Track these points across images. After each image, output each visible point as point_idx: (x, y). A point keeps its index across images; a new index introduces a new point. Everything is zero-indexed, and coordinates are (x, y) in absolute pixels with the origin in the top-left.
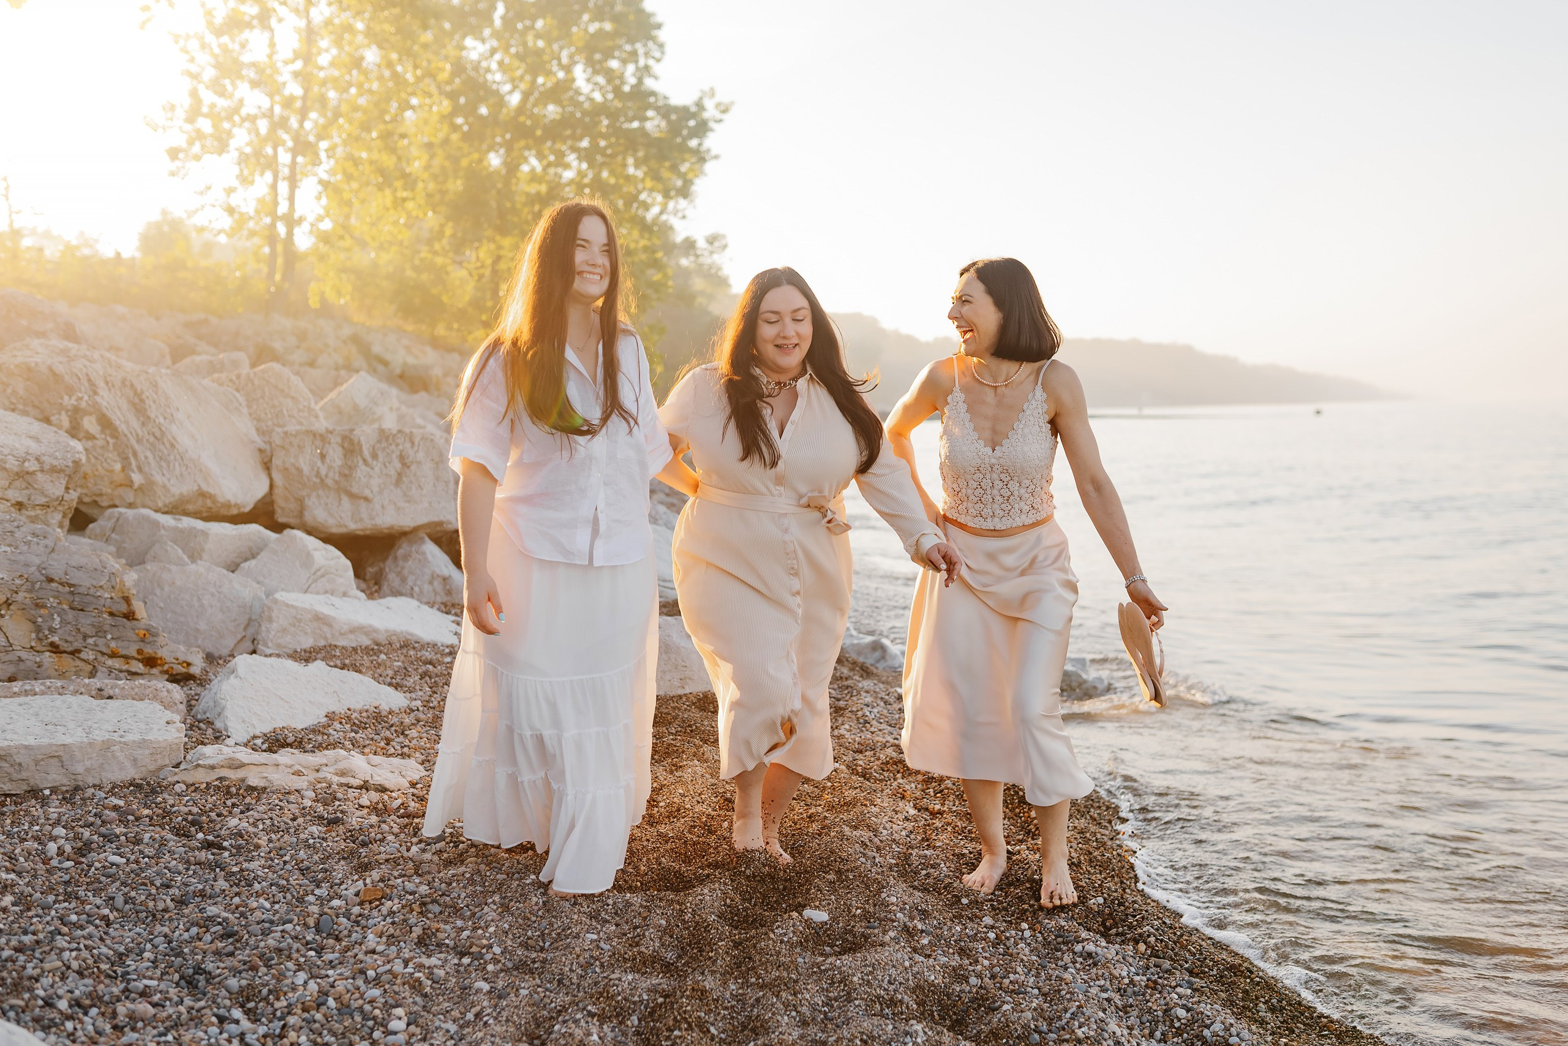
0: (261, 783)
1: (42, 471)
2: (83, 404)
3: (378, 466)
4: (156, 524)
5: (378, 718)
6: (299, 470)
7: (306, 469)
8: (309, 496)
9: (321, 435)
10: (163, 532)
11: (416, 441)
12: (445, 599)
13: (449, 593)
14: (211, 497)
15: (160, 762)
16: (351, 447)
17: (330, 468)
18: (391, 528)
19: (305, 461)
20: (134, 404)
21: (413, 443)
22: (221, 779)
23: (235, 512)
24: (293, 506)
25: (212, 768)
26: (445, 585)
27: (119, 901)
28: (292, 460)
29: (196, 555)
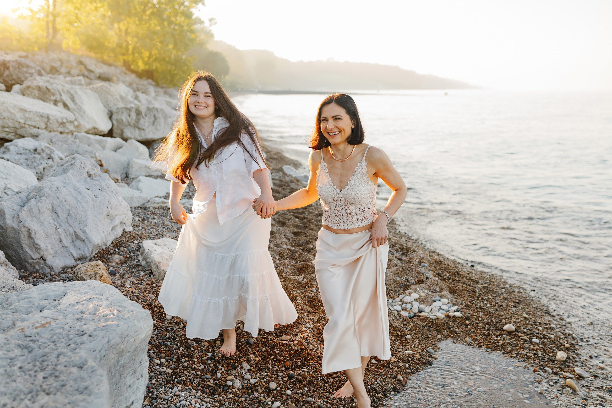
1: (68, 122)
2: (58, 99)
3: (147, 119)
4: (89, 138)
6: (122, 120)
7: (124, 120)
8: (125, 128)
9: (129, 109)
10: (91, 140)
11: (159, 110)
14: (97, 128)
15: (144, 202)
16: (138, 113)
17: (132, 119)
18: (151, 139)
19: (124, 117)
20: (71, 99)
22: (161, 206)
23: (102, 133)
24: (119, 131)
25: (158, 203)
28: (120, 117)
29: (104, 147)
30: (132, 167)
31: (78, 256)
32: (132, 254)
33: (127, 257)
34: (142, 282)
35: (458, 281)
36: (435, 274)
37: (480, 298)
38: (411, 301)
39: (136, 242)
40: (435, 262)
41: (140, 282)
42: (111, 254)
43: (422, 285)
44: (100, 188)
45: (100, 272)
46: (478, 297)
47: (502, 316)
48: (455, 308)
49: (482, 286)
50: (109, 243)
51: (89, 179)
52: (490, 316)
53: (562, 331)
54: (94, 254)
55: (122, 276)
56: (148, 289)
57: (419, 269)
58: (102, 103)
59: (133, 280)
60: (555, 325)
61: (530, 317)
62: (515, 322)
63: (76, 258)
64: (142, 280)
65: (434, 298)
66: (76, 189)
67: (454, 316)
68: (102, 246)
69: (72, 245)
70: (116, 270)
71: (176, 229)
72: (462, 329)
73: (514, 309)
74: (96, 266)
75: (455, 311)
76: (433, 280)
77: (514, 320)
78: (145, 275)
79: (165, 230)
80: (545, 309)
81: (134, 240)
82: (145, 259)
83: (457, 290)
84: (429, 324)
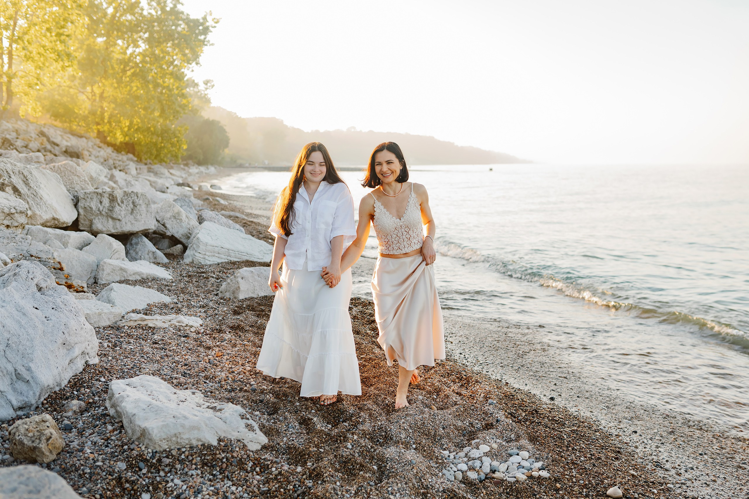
0: (153, 326)
1: (17, 212)
2: (6, 182)
3: (124, 206)
4: (46, 232)
5: (166, 306)
6: (91, 208)
7: (94, 208)
8: (95, 219)
9: (100, 194)
10: (50, 235)
11: (139, 195)
12: (154, 261)
13: (155, 258)
14: (57, 219)
15: (116, 320)
16: (113, 199)
17: (104, 207)
18: (129, 231)
19: (94, 205)
20: (24, 181)
21: (138, 197)
22: (139, 325)
23: (65, 225)
24: (87, 223)
25: (136, 321)
26: (154, 255)
27: (145, 357)
28: (88, 204)
29: (65, 245)
30: (103, 270)
31: (19, 404)
32: (97, 398)
33: (90, 403)
34: (108, 443)
35: (538, 423)
36: (506, 413)
37: (570, 449)
38: (480, 456)
39: (103, 379)
40: (506, 396)
41: (106, 443)
42: (67, 398)
43: (492, 430)
44: (54, 307)
45: (47, 432)
46: (567, 447)
47: (602, 474)
48: (539, 464)
49: (569, 429)
50: (65, 383)
51: (39, 294)
52: (587, 474)
53: (683, 493)
54: (42, 399)
55: (81, 433)
56: (116, 454)
57: (487, 408)
58: (65, 186)
59: (95, 440)
60: (673, 484)
61: (639, 473)
62: (621, 483)
63: (15, 407)
64: (108, 438)
65: (510, 451)
66: (20, 310)
67: (539, 477)
68: (54, 387)
69: (10, 388)
70: (72, 423)
71: (158, 358)
72: (552, 496)
73: (617, 463)
74: (43, 423)
75: (540, 470)
76: (505, 424)
77: (619, 480)
78: (114, 430)
79: (143, 360)
80: (655, 460)
81: (100, 377)
82: (113, 406)
83: (538, 436)
84: (507, 489)
